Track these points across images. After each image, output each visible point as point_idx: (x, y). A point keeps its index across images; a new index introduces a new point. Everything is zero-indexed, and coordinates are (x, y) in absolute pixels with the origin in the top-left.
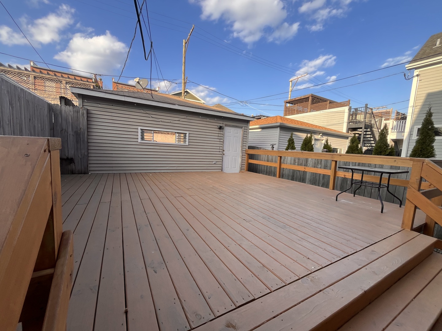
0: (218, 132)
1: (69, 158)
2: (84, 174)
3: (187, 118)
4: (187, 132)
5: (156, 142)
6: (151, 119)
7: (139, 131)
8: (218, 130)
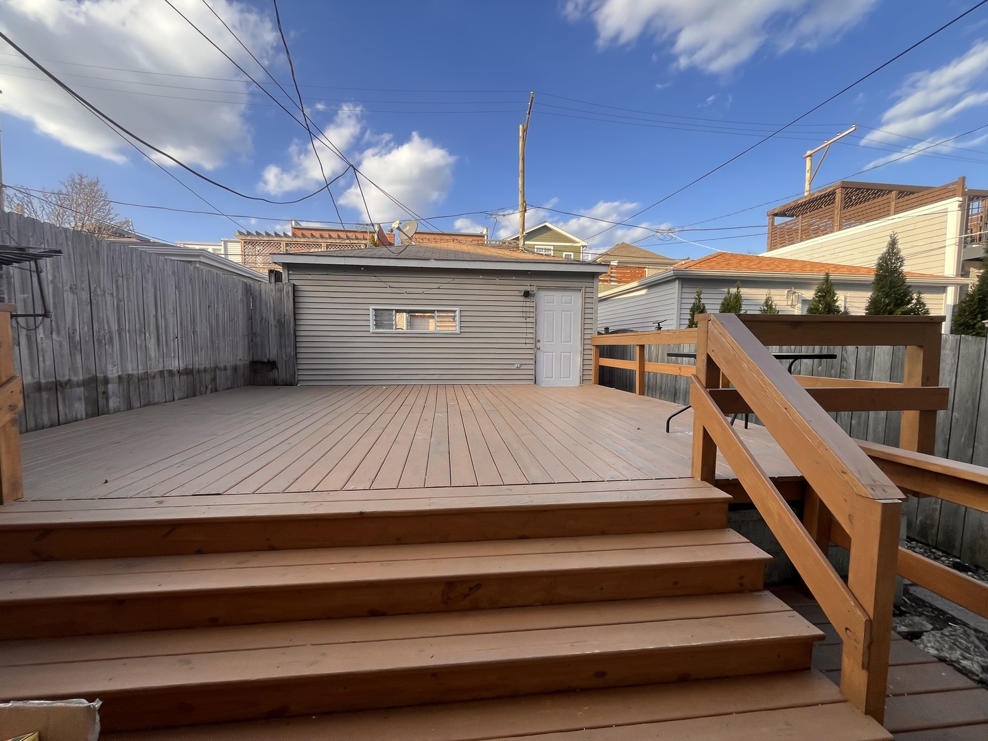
0: (521, 304)
1: (271, 360)
2: (290, 385)
3: (454, 282)
4: (457, 309)
5: (400, 330)
6: (389, 290)
7: (372, 313)
8: (522, 299)
